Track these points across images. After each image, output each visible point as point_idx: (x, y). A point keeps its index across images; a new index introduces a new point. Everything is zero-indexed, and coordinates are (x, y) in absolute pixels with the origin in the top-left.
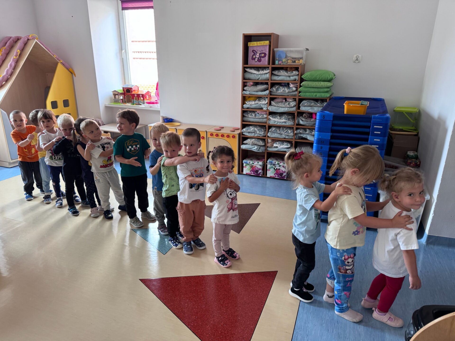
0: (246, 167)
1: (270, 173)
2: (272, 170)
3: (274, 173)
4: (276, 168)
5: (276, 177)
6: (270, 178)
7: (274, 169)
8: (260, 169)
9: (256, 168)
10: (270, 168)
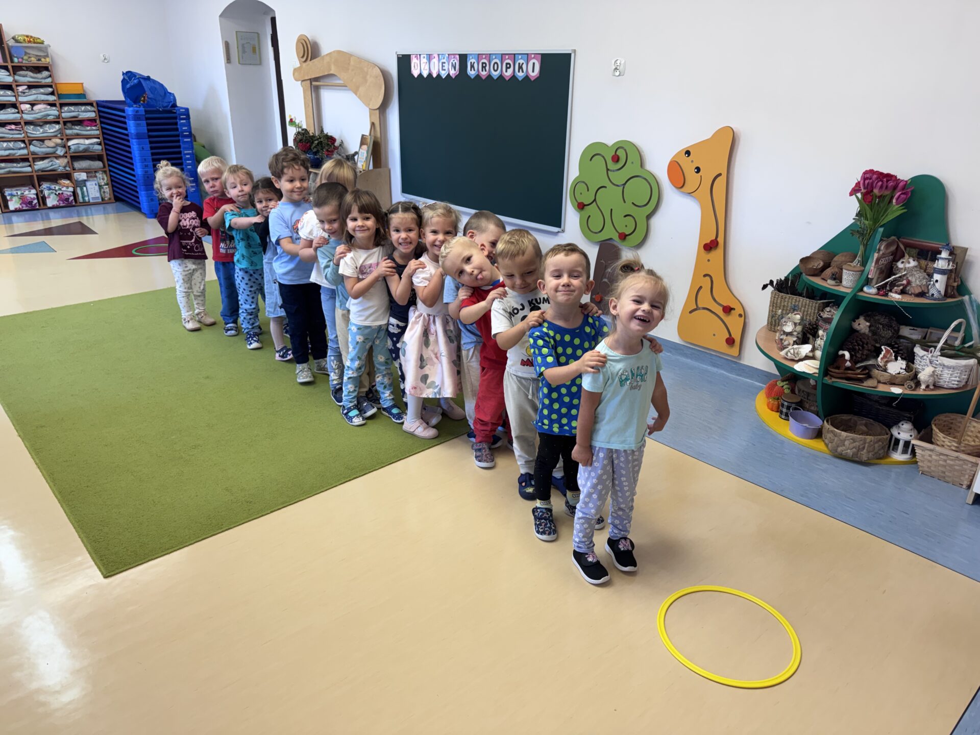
0: (11, 200)
1: (51, 202)
2: (52, 196)
3: (58, 199)
4: (57, 193)
5: (61, 205)
6: (53, 207)
7: (56, 194)
8: (34, 199)
9: (28, 198)
10: (49, 195)
